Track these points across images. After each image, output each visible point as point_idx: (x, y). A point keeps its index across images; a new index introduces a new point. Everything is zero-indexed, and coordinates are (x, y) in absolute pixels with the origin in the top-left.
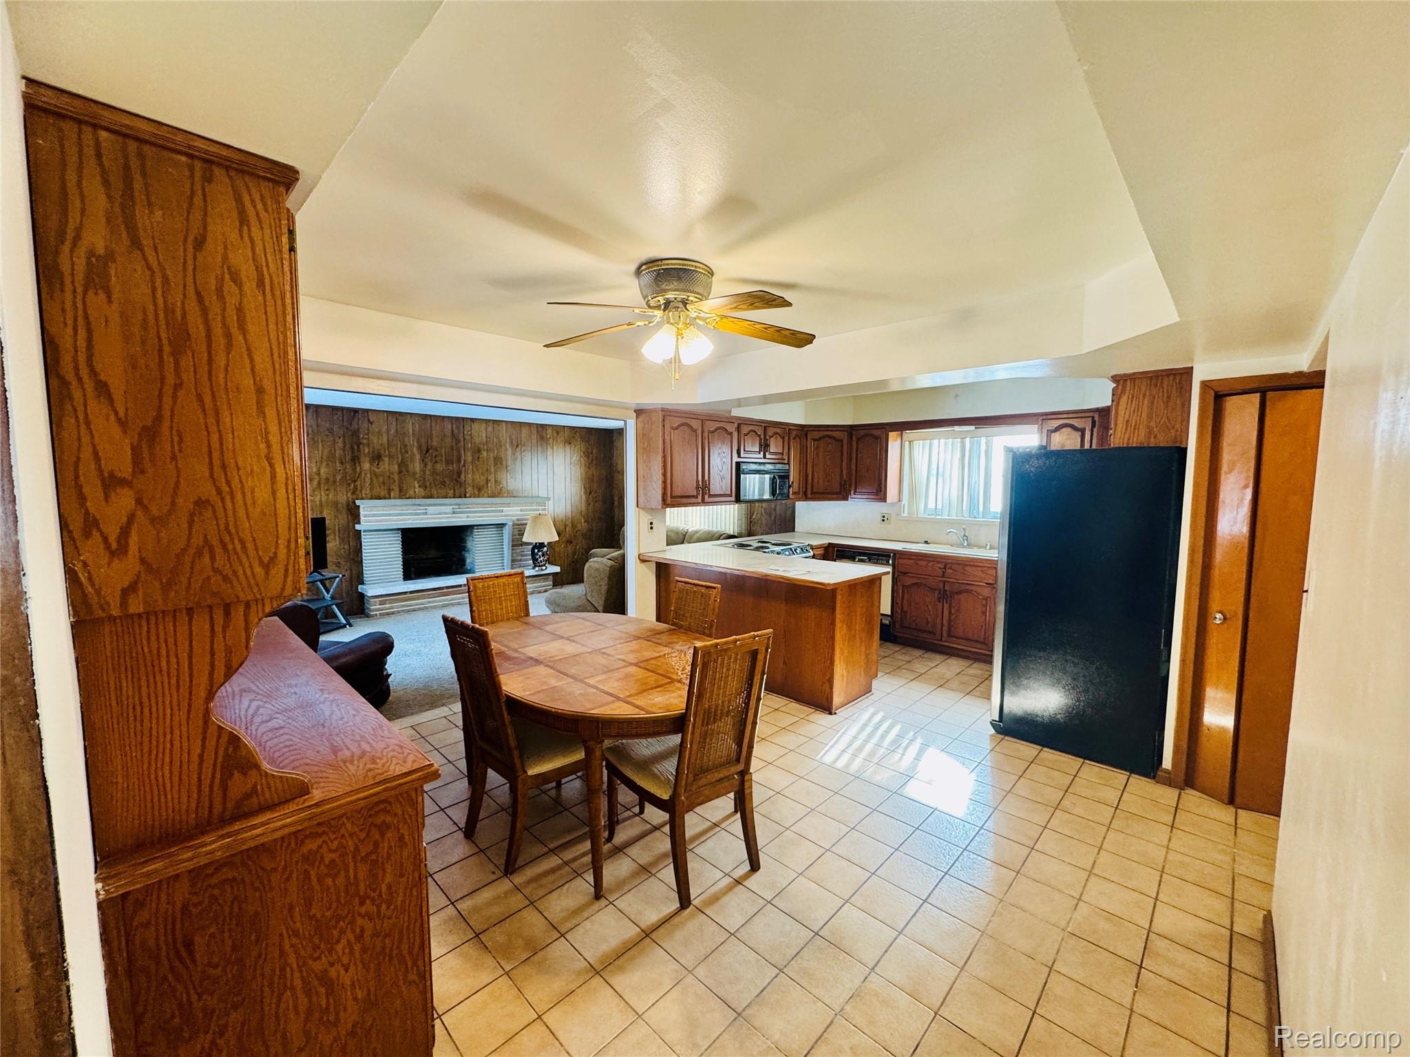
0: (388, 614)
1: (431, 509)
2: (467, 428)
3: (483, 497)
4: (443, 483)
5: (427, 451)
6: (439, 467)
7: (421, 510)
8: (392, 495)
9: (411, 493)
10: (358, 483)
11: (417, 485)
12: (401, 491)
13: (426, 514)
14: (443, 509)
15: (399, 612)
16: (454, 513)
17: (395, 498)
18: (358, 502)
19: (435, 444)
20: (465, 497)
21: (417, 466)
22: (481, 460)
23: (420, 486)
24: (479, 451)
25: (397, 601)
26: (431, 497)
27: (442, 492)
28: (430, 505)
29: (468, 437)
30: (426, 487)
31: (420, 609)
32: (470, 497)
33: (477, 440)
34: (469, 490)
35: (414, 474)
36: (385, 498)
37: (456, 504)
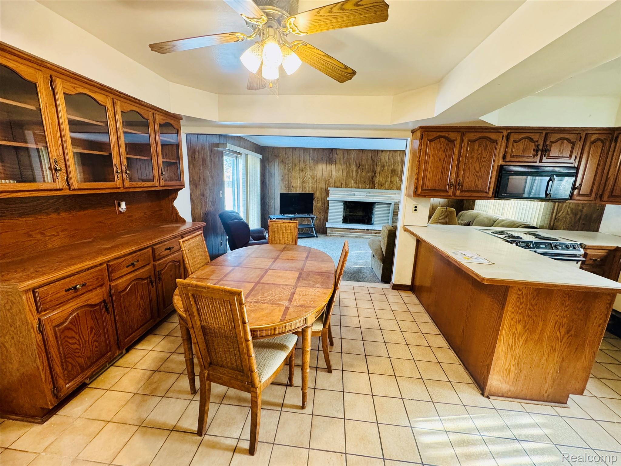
0: (333, 236)
1: (357, 193)
2: (379, 155)
3: (383, 189)
4: (365, 182)
5: (359, 167)
6: (364, 174)
7: (352, 193)
8: (342, 186)
9: (350, 185)
10: (330, 180)
11: (353, 182)
12: (346, 184)
13: (354, 195)
14: (362, 193)
15: (337, 236)
16: (367, 196)
17: (343, 187)
18: (329, 188)
19: (363, 163)
20: (374, 189)
21: (354, 174)
22: (384, 171)
23: (354, 183)
24: (384, 166)
25: (338, 231)
26: (358, 188)
27: (364, 186)
28: (356, 191)
29: (379, 160)
30: (357, 183)
31: (346, 236)
32: (376, 189)
33: (383, 161)
34: (376, 185)
35: (352, 177)
36: (339, 187)
37: (368, 192)
